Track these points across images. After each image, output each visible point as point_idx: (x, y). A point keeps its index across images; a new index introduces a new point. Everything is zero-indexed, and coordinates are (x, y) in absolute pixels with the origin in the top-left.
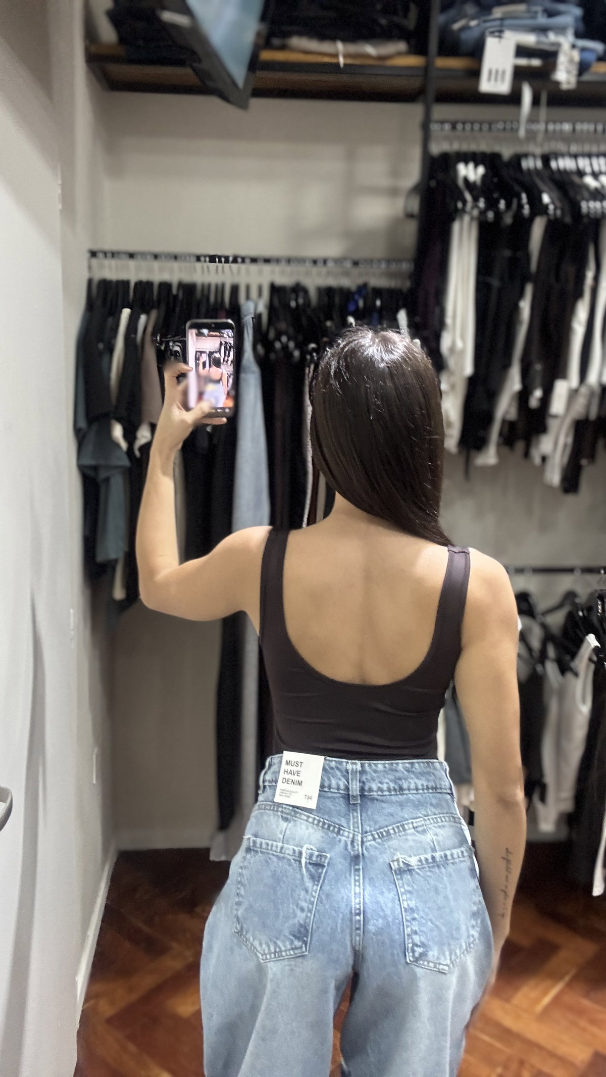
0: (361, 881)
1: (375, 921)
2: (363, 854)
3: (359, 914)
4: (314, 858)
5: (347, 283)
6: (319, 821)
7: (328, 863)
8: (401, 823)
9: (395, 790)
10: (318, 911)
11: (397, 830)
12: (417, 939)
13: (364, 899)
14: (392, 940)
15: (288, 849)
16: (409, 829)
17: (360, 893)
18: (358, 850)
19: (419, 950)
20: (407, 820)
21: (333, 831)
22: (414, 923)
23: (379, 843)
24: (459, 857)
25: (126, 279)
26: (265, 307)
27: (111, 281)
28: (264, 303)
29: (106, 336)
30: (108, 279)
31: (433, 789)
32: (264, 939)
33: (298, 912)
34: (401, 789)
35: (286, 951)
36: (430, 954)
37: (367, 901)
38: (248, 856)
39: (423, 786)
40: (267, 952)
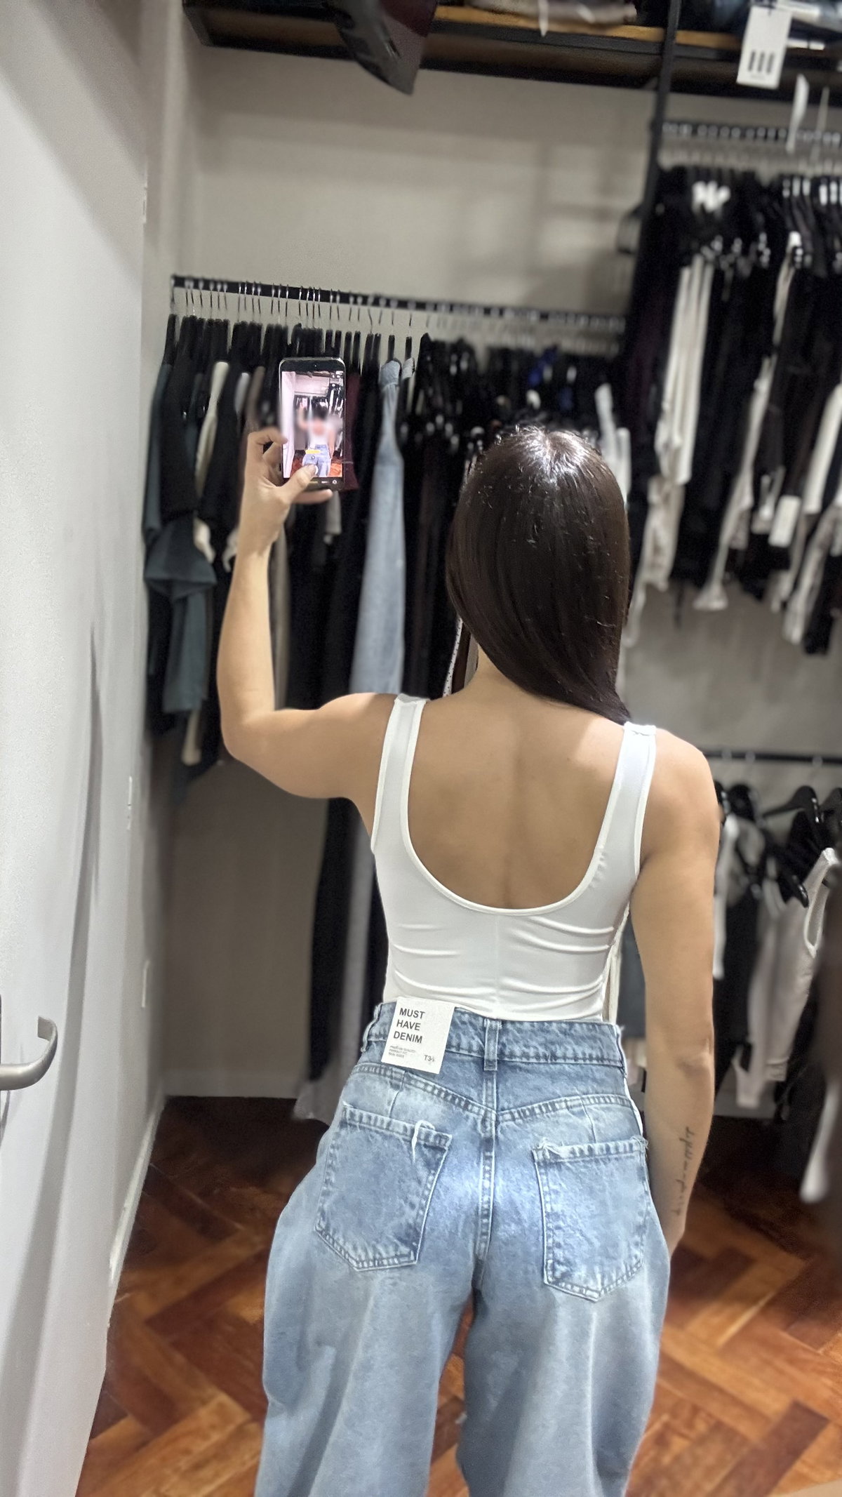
0: (493, 1173)
1: (507, 1227)
2: (497, 1137)
3: (487, 1216)
4: (431, 1139)
5: (529, 343)
6: (440, 1091)
7: (450, 1148)
8: (551, 1101)
9: (545, 1057)
10: (434, 1209)
11: (544, 1110)
12: (559, 1253)
13: (494, 1196)
14: (527, 1253)
15: (398, 1125)
16: (562, 1109)
17: (490, 1188)
18: (491, 1131)
19: (562, 1269)
20: (559, 1097)
21: (459, 1105)
22: (557, 1232)
23: (519, 1125)
24: (625, 1152)
25: (222, 319)
26: (414, 369)
27: (202, 320)
28: (412, 365)
29: (193, 400)
30: (198, 318)
31: (598, 1059)
32: (360, 1242)
33: (407, 1209)
34: (554, 1056)
35: (388, 1258)
36: (576, 1274)
37: (499, 1200)
38: (343, 1132)
39: (584, 1054)
40: (363, 1258)
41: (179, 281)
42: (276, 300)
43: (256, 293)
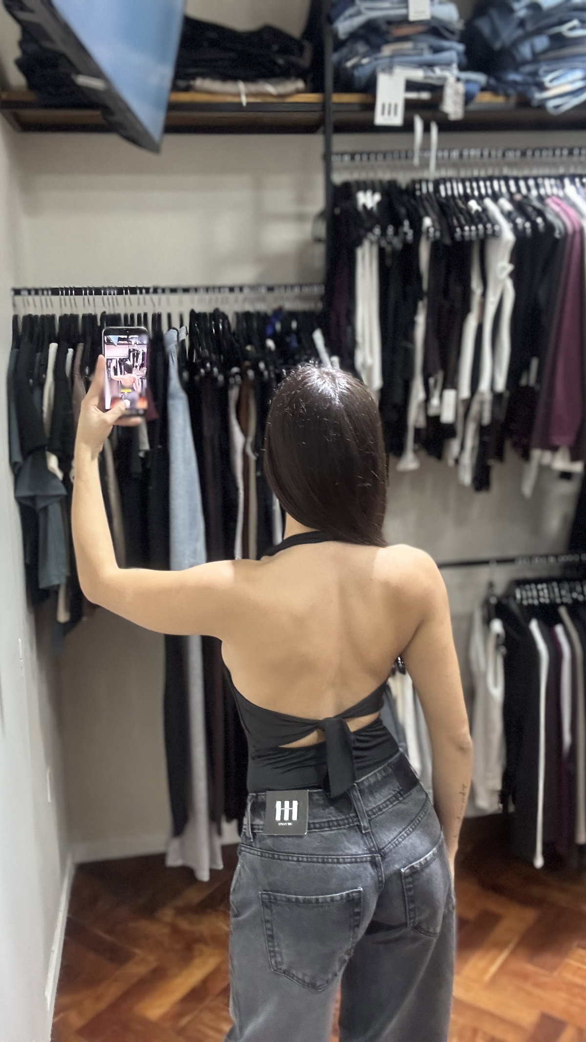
5: (262, 307)
25: (50, 313)
26: (187, 334)
28: (185, 330)
29: (36, 370)
30: (34, 314)
41: (17, 292)
42: (86, 297)
43: (71, 294)
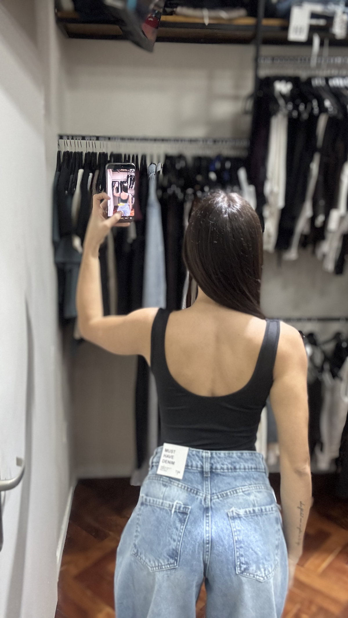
0: (210, 523)
1: (218, 548)
2: (211, 507)
3: (208, 543)
4: (182, 509)
5: (210, 153)
6: (185, 487)
7: (190, 512)
8: (235, 489)
9: (231, 469)
10: (184, 541)
11: (232, 493)
12: (243, 559)
13: (211, 534)
14: (228, 560)
15: (166, 503)
16: (240, 492)
17: (209, 530)
18: (208, 504)
19: (244, 567)
20: (238, 487)
21: (193, 493)
22: (241, 549)
23: (221, 500)
24: (269, 511)
25: (80, 151)
27: (71, 152)
28: (161, 165)
30: (70, 151)
31: (254, 469)
32: (152, 558)
33: (172, 542)
34: (235, 468)
35: (165, 565)
36: (251, 569)
37: (214, 536)
38: (142, 508)
39: (248, 467)
40: (153, 565)
41: (61, 137)
42: (102, 142)
43: (93, 140)
